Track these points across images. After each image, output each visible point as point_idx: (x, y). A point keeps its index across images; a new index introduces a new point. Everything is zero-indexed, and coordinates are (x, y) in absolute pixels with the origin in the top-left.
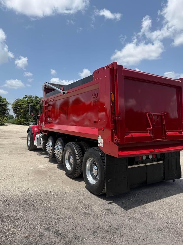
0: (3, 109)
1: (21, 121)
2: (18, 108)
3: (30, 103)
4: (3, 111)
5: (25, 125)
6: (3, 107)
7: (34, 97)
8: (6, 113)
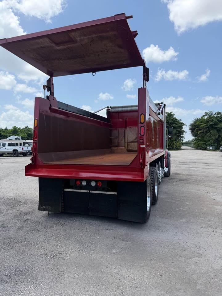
0: (178, 131)
1: (199, 144)
2: (195, 129)
3: (210, 122)
4: (177, 134)
5: (203, 150)
6: (178, 130)
7: (215, 113)
8: (182, 136)
